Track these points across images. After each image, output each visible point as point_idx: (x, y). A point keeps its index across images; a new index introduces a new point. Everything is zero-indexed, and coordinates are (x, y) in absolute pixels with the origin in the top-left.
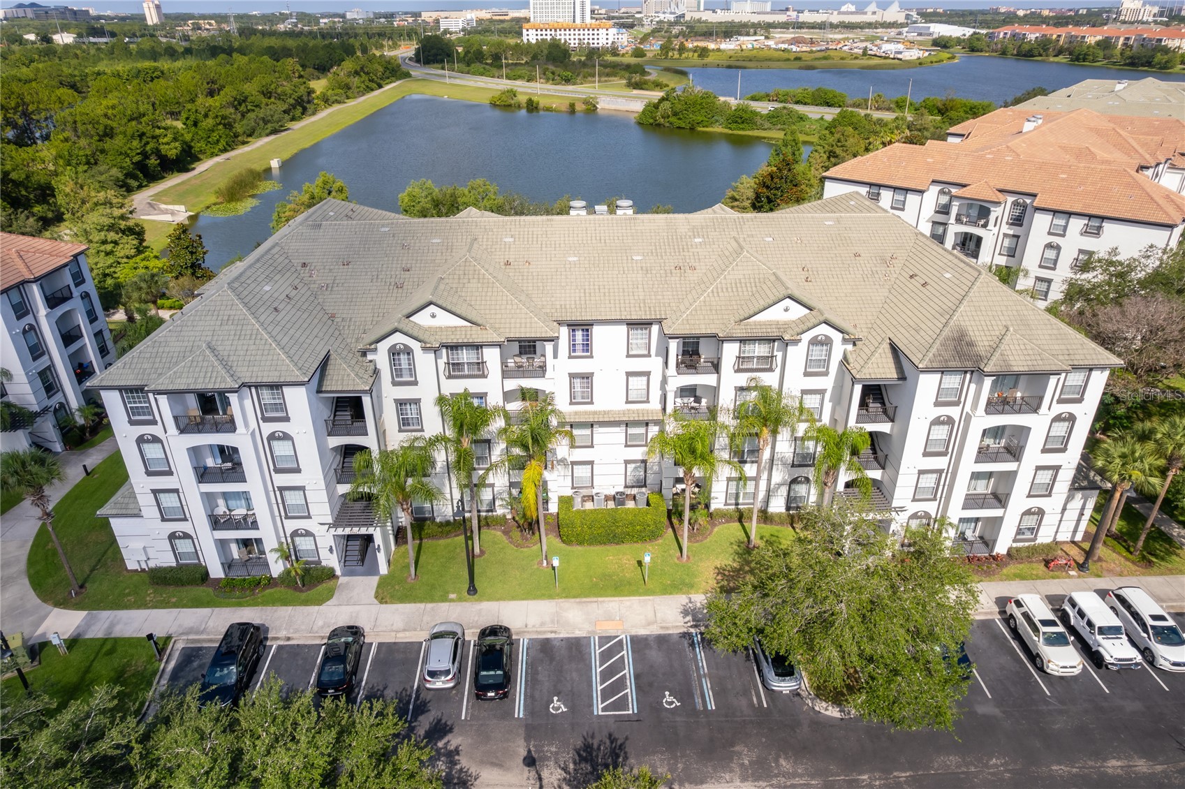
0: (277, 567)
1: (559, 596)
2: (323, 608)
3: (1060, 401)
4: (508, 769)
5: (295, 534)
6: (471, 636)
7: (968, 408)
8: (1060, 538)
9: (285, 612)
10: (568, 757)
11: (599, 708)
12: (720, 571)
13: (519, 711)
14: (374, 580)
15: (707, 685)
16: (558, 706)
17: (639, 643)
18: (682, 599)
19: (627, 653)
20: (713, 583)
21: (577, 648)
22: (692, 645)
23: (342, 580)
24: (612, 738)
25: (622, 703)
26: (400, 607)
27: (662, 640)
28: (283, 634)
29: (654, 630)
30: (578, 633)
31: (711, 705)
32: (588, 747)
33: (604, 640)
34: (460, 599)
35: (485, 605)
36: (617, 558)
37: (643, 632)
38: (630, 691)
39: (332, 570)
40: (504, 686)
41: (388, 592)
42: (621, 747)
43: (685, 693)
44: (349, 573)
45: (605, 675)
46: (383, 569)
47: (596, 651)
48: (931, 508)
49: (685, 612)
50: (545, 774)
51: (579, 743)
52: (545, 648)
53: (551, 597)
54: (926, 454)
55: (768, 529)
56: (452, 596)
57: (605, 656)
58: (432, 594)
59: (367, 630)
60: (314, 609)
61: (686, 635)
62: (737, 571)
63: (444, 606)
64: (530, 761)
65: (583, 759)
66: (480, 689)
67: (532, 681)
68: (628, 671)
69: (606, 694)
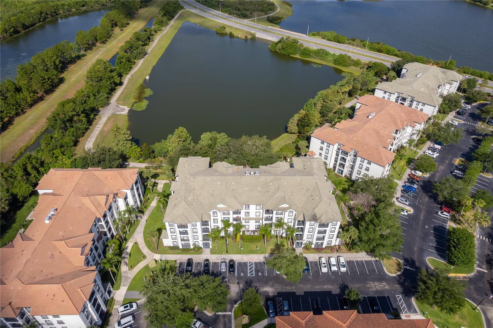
0: (192, 247)
1: (243, 254)
2: (201, 255)
3: (332, 225)
4: (235, 284)
5: (195, 242)
6: (228, 261)
7: (315, 226)
8: (336, 244)
9: (195, 256)
10: (244, 283)
11: (249, 275)
12: (271, 249)
13: (236, 275)
14: (209, 249)
15: (266, 271)
16: (242, 274)
17: (255, 263)
18: (264, 255)
19: (254, 265)
20: (270, 252)
21: (245, 264)
22: (265, 264)
23: (204, 249)
24: (251, 280)
25: (252, 274)
26: (215, 255)
27: (260, 263)
28: (195, 260)
29: (259, 261)
30: (246, 261)
31: (267, 275)
32: (247, 281)
33: (250, 263)
34: (225, 254)
35: (230, 255)
36: (253, 246)
37: (257, 261)
38: (254, 272)
39: (202, 247)
40: (234, 271)
41: (213, 252)
42: (252, 281)
43: (262, 273)
44: (204, 248)
45: (250, 269)
46: (211, 247)
47: (249, 265)
48: (311, 240)
49: (264, 258)
50: (240, 285)
51: (246, 281)
52: (240, 264)
53: (241, 254)
54: (308, 232)
55: (282, 240)
56: (224, 253)
57: (250, 266)
58: (220, 253)
59: (210, 260)
60: (200, 255)
61: (264, 262)
62: (274, 249)
63: (222, 255)
64: (238, 283)
65: (246, 283)
66: (230, 272)
67: (238, 270)
68: (254, 269)
69: (250, 273)
